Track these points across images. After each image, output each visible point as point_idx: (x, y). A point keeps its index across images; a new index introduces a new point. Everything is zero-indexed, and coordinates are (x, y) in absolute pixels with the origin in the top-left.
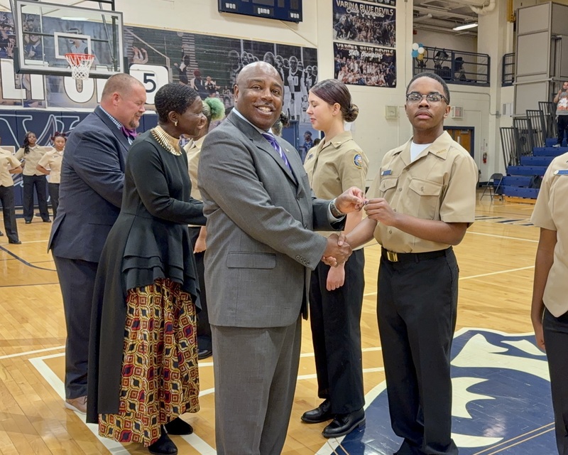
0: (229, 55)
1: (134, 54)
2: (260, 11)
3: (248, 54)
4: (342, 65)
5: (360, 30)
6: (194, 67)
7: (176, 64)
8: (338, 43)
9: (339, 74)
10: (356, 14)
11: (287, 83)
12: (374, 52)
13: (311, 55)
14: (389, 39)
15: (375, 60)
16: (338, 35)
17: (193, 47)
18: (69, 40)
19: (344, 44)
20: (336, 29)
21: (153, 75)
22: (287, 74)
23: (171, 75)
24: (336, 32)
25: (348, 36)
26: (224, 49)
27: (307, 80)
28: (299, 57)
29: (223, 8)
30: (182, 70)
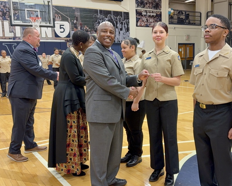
0: (94, 16)
1: (56, 17)
3: (101, 15)
4: (139, 19)
5: (147, 4)
6: (80, 22)
7: (72, 21)
8: (138, 10)
9: (138, 22)
11: (117, 27)
12: (152, 13)
13: (127, 15)
14: (159, 7)
15: (153, 16)
16: (138, 6)
17: (79, 13)
18: (30, 12)
19: (140, 10)
20: (137, 4)
21: (63, 25)
22: (117, 23)
23: (71, 25)
24: (137, 5)
25: (142, 7)
26: (91, 14)
27: (125, 25)
28: (122, 16)
30: (75, 23)
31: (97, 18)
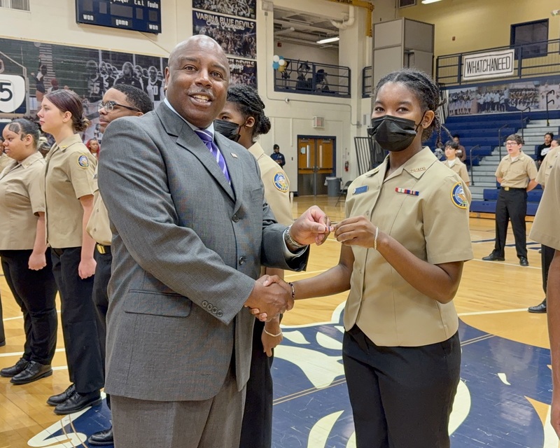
0: (87, 65)
2: (118, 22)
3: (106, 64)
6: (51, 76)
7: (33, 74)
10: (215, 27)
12: (235, 63)
14: (250, 51)
15: (236, 71)
17: (51, 57)
22: (146, 83)
23: (28, 84)
26: (82, 59)
29: (80, 20)
30: (39, 80)
31: (95, 68)
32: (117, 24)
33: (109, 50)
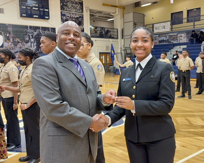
0: (24, 31)
2: (35, 16)
3: (31, 30)
7: (5, 34)
10: (69, 16)
13: (54, 30)
14: (81, 24)
17: (12, 29)
28: (49, 31)
29: (21, 16)
30: (8, 36)
31: (27, 32)
32: (34, 17)
33: (32, 25)
